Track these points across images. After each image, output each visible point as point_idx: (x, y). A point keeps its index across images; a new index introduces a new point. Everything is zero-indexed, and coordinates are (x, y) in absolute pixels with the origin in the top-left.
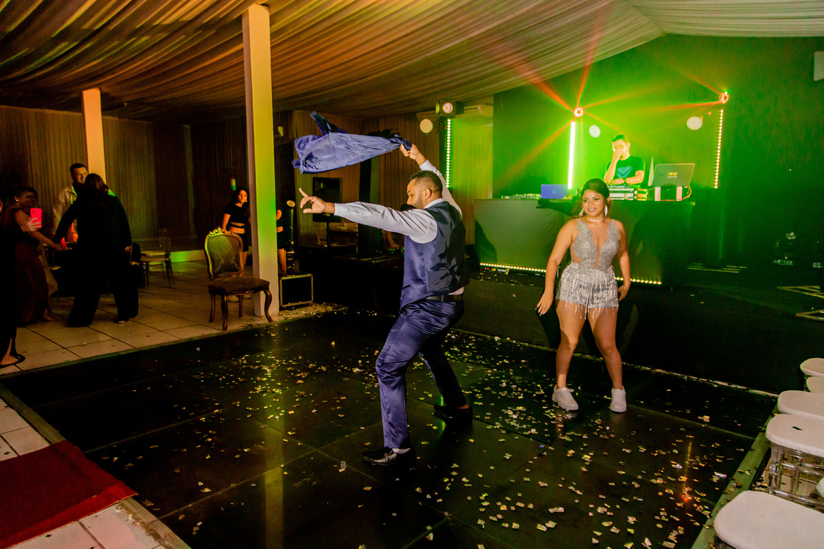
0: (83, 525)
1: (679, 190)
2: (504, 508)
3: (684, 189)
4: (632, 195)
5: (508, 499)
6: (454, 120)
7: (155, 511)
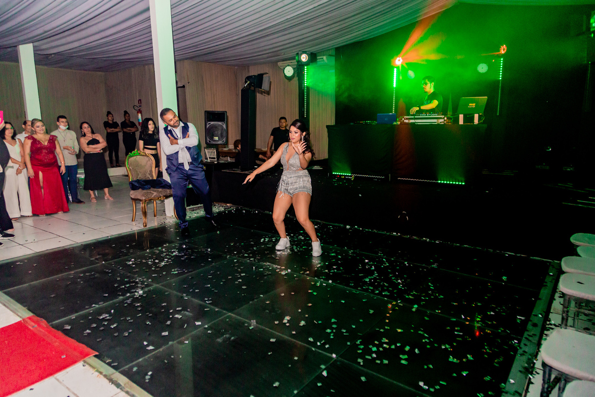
0: (58, 380)
1: (476, 116)
2: (374, 349)
3: (479, 115)
4: (443, 120)
5: (376, 342)
6: (309, 66)
7: (114, 366)
